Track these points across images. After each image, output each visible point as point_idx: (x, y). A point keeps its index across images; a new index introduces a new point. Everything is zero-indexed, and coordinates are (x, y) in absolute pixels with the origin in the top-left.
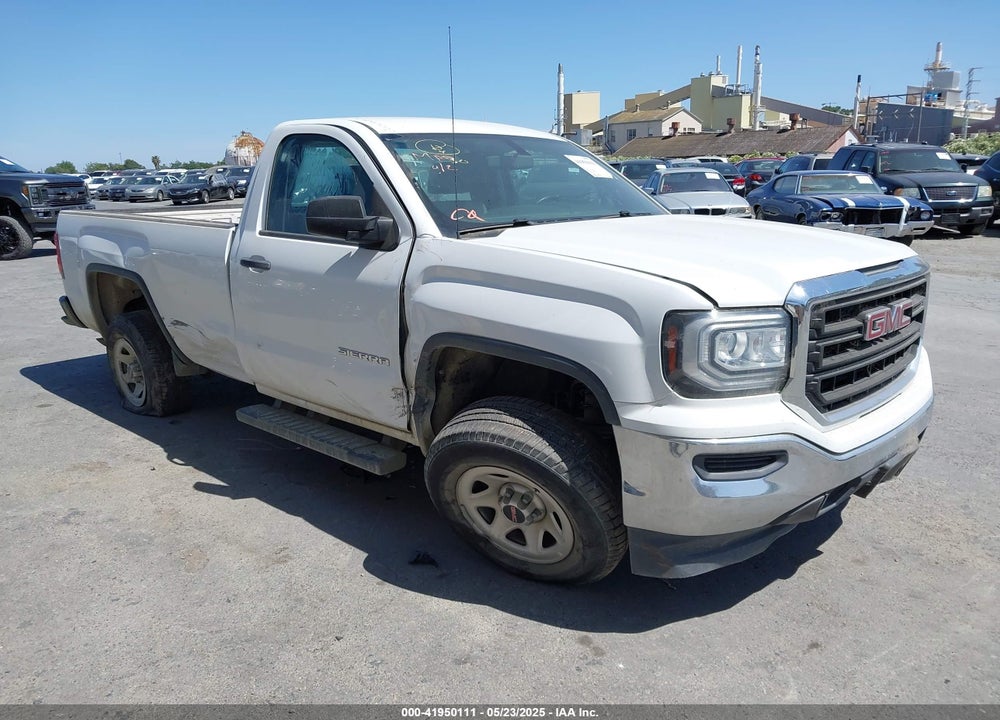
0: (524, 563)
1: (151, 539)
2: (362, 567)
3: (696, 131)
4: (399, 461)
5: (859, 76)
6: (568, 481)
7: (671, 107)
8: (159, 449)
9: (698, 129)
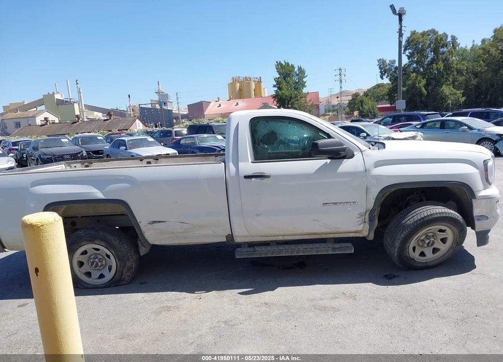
3: (56, 122)
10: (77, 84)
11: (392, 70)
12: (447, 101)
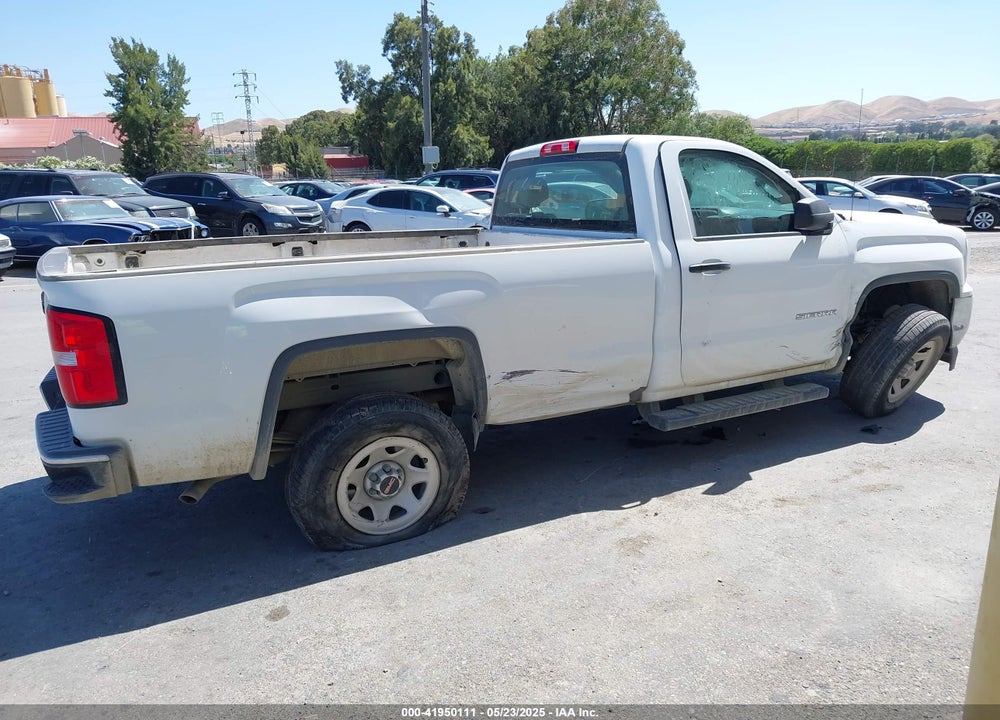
11: (363, 85)
12: (466, 154)
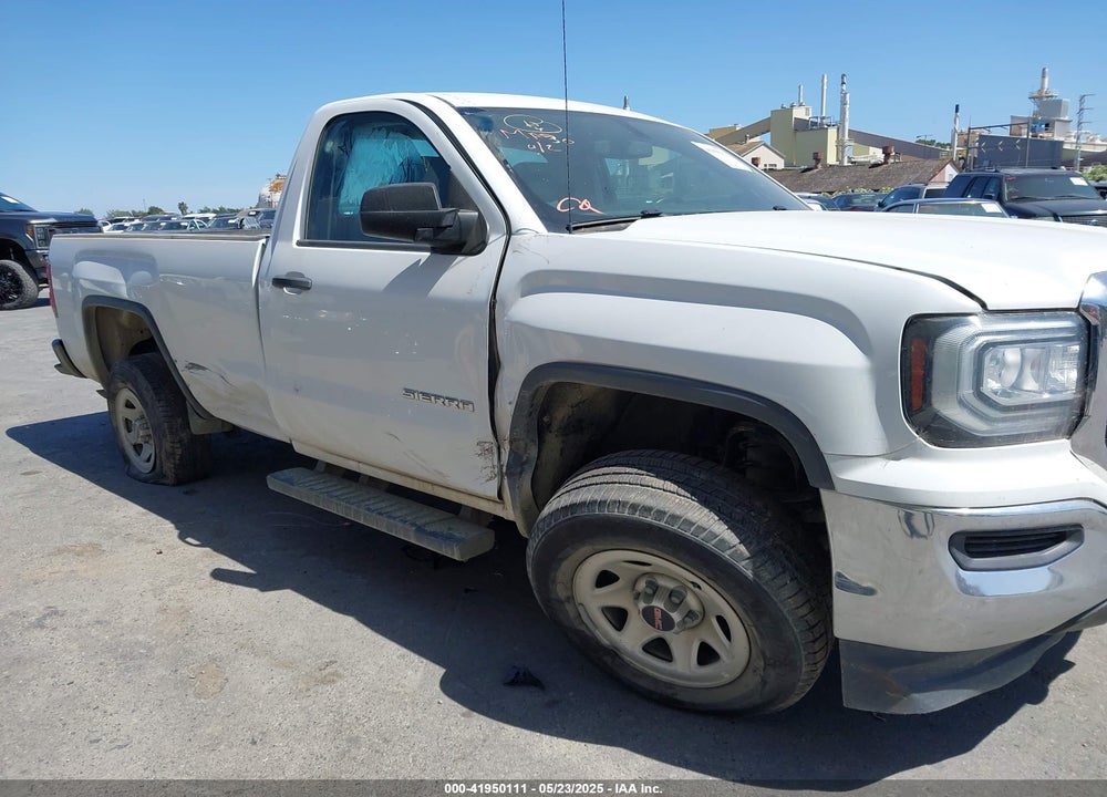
0: (670, 685)
1: (150, 649)
2: (439, 689)
3: (778, 168)
4: (485, 541)
5: (957, 106)
6: (749, 573)
7: (749, 141)
8: (169, 526)
9: (780, 165)
10: (843, 83)
